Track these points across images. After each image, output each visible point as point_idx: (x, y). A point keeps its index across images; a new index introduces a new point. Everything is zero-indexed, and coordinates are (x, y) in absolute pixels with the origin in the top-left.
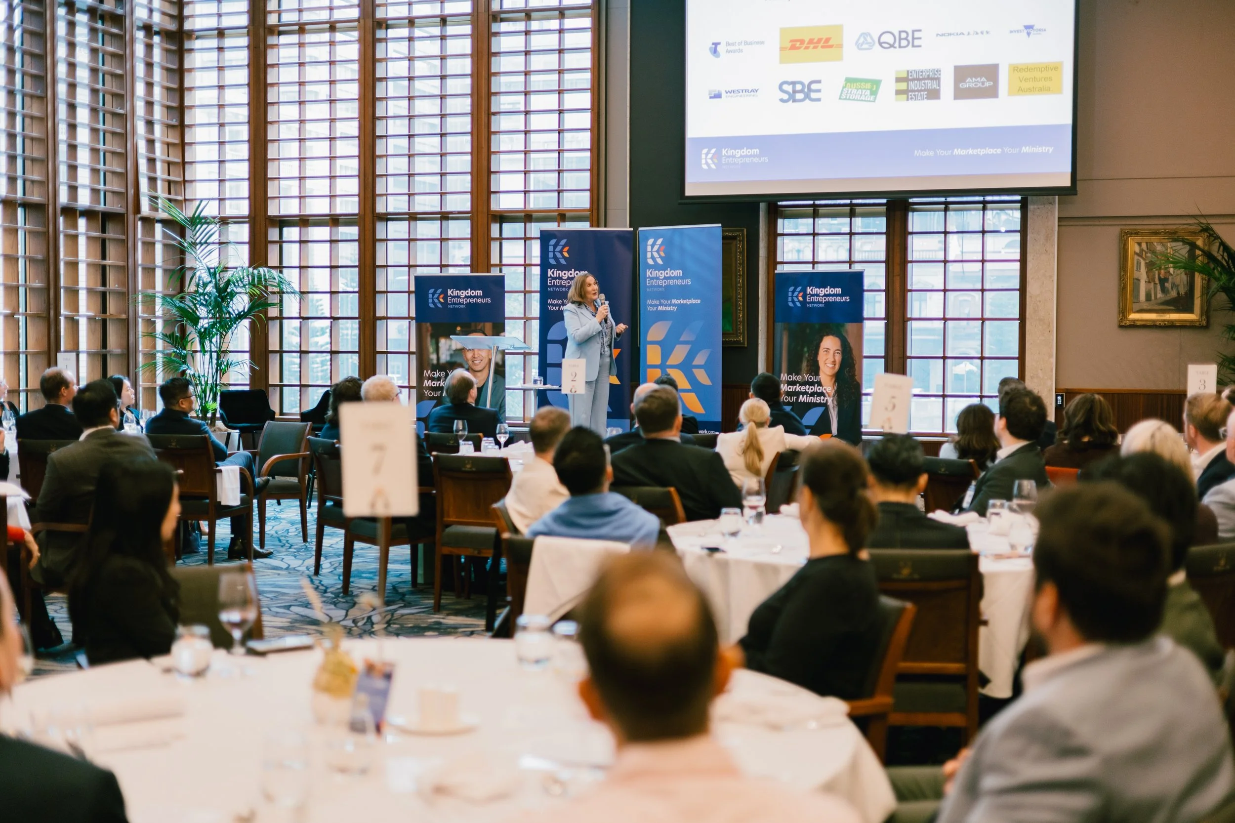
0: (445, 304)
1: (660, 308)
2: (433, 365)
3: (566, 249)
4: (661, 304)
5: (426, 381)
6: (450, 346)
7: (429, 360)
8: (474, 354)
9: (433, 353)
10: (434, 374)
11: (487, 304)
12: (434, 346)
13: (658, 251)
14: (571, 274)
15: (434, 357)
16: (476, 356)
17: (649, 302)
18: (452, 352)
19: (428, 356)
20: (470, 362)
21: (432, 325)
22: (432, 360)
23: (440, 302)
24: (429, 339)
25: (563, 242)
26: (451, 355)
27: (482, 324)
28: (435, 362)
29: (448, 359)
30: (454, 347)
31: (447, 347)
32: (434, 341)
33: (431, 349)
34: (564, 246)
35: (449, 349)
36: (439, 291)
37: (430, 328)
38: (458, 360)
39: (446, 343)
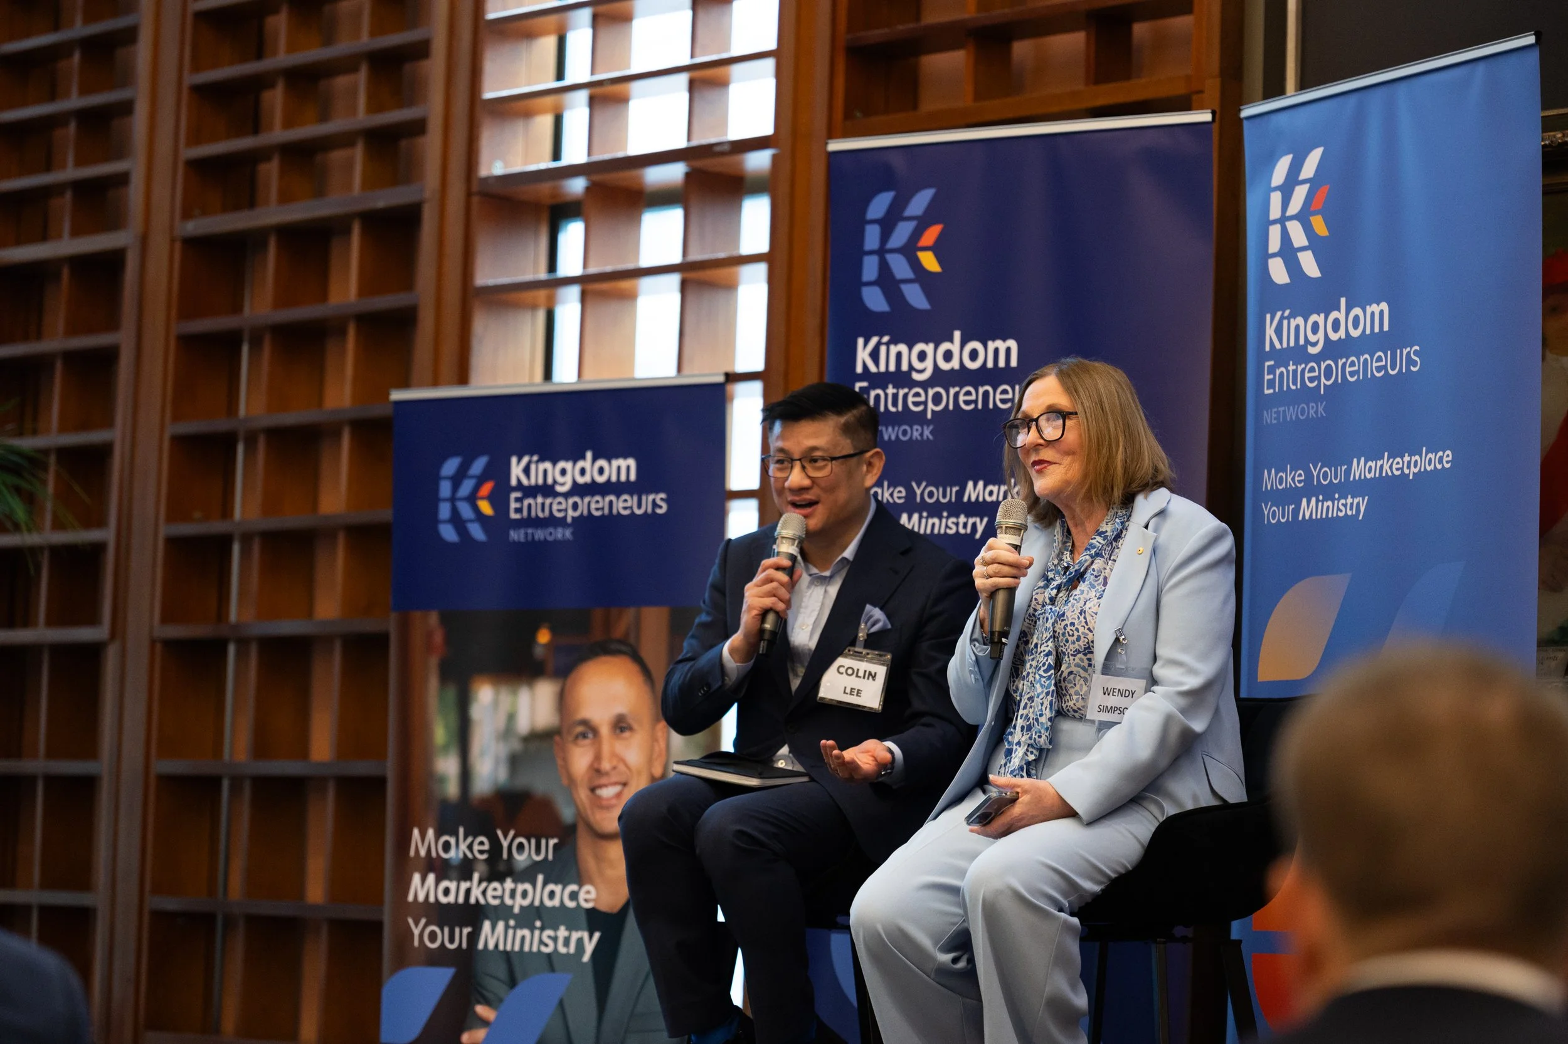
0: (498, 524)
1: (1309, 509)
2: (445, 804)
3: (931, 235)
4: (1310, 490)
5: (417, 878)
6: (511, 717)
7: (433, 779)
8: (598, 757)
9: (446, 748)
10: (447, 847)
11: (650, 519)
12: (453, 718)
13: (1302, 217)
14: (948, 356)
15: (448, 766)
16: (606, 765)
17: (1271, 480)
18: (517, 746)
19: (428, 759)
20: (583, 794)
21: (445, 620)
22: (442, 780)
23: (480, 516)
24: (433, 682)
25: (919, 203)
26: (515, 762)
27: (630, 614)
28: (452, 789)
29: (502, 775)
30: (523, 725)
31: (501, 722)
32: (451, 693)
33: (440, 733)
34: (923, 223)
35: (508, 731)
36: (479, 465)
37: (438, 638)
38: (538, 783)
39: (496, 703)
